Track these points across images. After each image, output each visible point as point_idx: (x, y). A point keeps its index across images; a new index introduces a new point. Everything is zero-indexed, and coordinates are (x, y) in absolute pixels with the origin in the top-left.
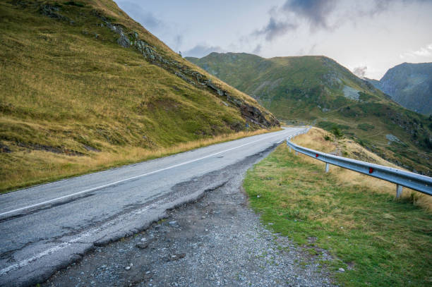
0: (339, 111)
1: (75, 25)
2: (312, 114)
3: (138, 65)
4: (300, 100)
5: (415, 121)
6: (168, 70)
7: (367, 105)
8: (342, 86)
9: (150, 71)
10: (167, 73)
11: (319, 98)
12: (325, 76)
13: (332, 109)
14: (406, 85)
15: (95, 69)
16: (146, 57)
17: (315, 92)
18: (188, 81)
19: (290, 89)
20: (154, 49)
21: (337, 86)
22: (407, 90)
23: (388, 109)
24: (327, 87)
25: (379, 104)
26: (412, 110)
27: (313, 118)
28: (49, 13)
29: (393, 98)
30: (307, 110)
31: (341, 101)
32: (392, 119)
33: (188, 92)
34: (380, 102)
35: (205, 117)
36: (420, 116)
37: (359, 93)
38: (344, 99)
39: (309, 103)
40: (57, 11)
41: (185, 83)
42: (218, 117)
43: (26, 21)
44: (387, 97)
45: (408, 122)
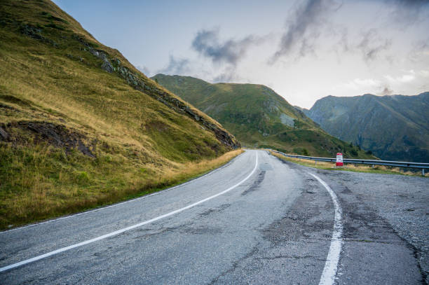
0: (277, 136)
1: (58, 47)
2: (253, 138)
3: (125, 90)
4: (243, 125)
5: (339, 147)
6: (152, 96)
7: (301, 131)
8: (280, 114)
9: (137, 96)
10: (151, 99)
11: (260, 123)
12: (264, 103)
13: (272, 134)
14: (331, 115)
15: (94, 92)
16: (129, 82)
17: (256, 117)
18: (170, 107)
19: (234, 113)
20: (136, 76)
21: (275, 113)
22: (331, 119)
23: (318, 135)
24: (267, 114)
25: (310, 131)
26: (336, 137)
27: (255, 142)
28: (30, 33)
29: (321, 127)
30: (249, 133)
31: (278, 127)
32: (322, 145)
33: (172, 116)
34: (312, 130)
35: (190, 139)
36: (343, 143)
37: (294, 121)
38: (281, 125)
39: (251, 127)
40: (39, 32)
41: (168, 109)
42: (200, 139)
43: (12, 40)
44: (316, 125)
45: (334, 148)
